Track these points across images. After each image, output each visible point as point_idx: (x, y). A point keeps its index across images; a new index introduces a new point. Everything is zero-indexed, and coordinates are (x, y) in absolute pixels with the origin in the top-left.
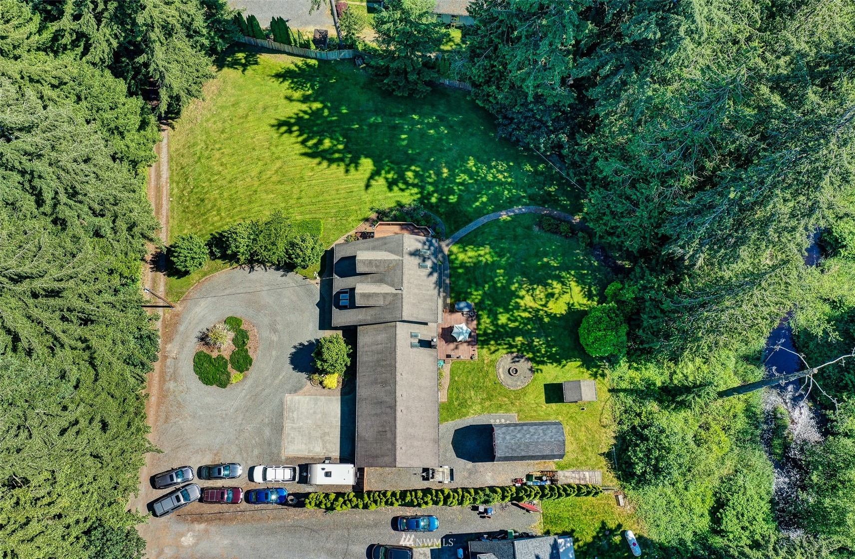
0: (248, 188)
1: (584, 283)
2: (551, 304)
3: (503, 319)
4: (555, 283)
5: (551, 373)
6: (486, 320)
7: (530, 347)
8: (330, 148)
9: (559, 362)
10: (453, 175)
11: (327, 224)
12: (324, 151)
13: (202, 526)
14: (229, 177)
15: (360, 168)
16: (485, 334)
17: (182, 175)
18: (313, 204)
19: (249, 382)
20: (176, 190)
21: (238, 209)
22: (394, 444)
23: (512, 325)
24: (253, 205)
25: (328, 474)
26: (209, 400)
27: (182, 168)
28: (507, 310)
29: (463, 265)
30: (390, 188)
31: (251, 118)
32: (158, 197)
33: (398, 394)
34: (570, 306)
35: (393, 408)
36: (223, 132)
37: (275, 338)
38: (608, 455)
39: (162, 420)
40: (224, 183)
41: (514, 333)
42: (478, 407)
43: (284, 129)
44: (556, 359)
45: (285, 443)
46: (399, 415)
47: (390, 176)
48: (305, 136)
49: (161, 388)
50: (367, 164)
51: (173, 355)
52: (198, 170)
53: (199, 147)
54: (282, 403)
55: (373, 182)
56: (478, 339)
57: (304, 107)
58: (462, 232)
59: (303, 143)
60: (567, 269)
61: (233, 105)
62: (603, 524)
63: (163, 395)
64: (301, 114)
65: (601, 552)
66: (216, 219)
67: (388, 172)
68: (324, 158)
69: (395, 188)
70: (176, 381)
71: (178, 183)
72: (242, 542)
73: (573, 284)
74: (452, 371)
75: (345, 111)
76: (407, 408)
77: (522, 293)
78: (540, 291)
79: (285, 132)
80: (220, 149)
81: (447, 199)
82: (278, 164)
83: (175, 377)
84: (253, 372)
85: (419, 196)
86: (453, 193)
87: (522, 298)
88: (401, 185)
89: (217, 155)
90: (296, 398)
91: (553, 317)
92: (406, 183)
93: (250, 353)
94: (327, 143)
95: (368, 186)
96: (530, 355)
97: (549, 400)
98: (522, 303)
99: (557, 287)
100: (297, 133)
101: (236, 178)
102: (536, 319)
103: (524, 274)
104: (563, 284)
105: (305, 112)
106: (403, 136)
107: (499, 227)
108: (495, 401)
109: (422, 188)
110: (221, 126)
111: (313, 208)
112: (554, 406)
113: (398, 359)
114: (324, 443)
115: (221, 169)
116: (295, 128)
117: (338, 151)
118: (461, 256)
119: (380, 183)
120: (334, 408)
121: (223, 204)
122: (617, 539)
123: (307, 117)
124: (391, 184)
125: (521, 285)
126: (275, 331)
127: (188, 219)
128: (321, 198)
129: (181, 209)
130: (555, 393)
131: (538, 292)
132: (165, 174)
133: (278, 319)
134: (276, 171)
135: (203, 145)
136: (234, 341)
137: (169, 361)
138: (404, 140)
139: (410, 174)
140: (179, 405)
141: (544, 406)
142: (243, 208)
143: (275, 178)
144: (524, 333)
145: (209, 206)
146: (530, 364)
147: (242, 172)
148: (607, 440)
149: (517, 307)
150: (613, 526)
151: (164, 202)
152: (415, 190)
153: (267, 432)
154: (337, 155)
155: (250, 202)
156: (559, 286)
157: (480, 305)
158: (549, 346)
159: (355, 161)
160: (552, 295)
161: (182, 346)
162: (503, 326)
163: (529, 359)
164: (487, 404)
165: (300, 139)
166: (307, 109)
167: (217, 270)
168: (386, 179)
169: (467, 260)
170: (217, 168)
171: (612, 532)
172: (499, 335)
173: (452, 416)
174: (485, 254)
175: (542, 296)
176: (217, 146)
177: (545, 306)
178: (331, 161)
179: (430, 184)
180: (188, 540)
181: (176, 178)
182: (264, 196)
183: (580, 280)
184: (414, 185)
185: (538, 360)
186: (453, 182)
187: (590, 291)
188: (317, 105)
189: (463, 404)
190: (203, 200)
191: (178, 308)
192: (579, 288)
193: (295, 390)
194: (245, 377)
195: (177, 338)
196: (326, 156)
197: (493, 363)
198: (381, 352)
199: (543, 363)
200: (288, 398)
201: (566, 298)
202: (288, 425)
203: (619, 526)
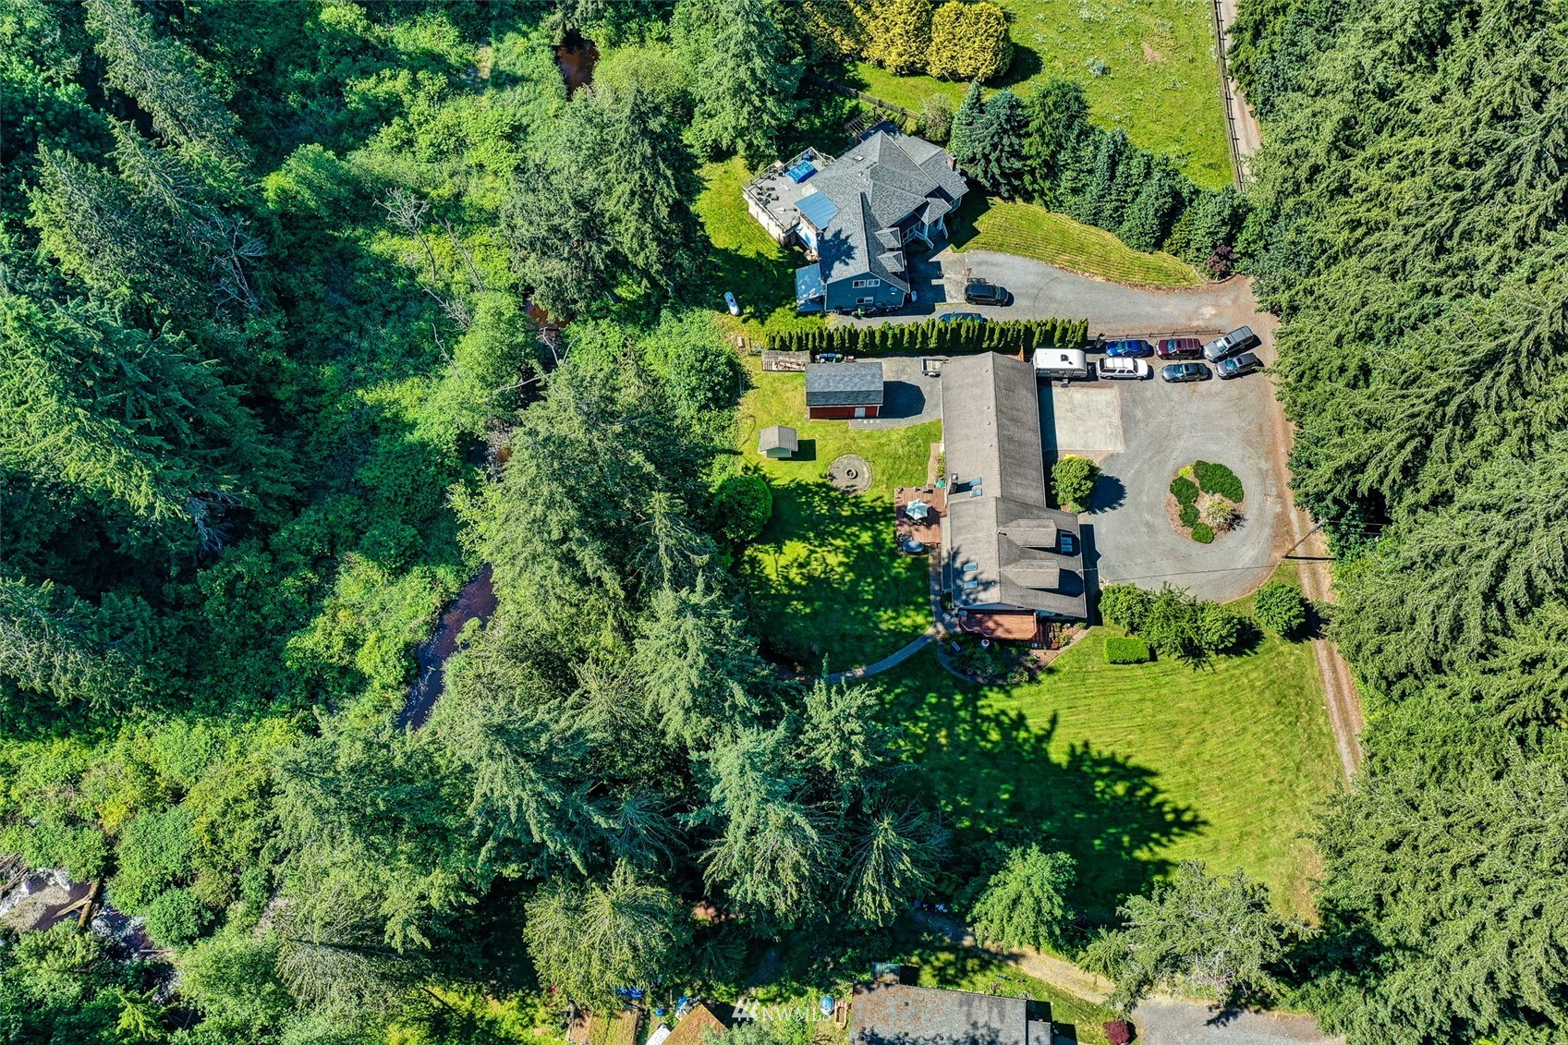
0: (1217, 719)
1: (760, 578)
2: (804, 553)
3: (866, 537)
4: (798, 580)
5: (807, 473)
6: (887, 537)
7: (833, 503)
8: (1115, 782)
9: (799, 485)
10: (932, 731)
11: (1099, 662)
12: (1122, 778)
13: (1195, 323)
14: (1248, 736)
15: (1067, 749)
16: (888, 520)
17: (1320, 747)
18: (1119, 691)
19: (1170, 467)
20: (1321, 721)
21: (1228, 686)
22: (995, 374)
23: (855, 529)
24: (1207, 692)
25: (1065, 358)
26: (1215, 448)
27: (1320, 756)
28: (860, 547)
29: (918, 608)
30: (1021, 717)
31: (1234, 833)
32: (1343, 710)
33: (994, 425)
34: (779, 550)
35: (999, 411)
36: (1273, 811)
37: (1147, 516)
38: (748, 387)
39: (1266, 428)
40: (1253, 729)
41: (851, 521)
42: (894, 437)
43: (1187, 817)
44: (803, 489)
45: (1116, 403)
46: (992, 403)
47: (1023, 734)
48: (1154, 802)
49: (1276, 461)
50: (1058, 753)
51: (1270, 499)
52: (1296, 750)
53: (1302, 787)
54: (1127, 442)
55: (1047, 726)
56: (896, 513)
57: (1162, 853)
58: (914, 648)
59: (1155, 791)
60: (778, 595)
61: (1266, 857)
62: (762, 323)
63: (1271, 453)
64: (1164, 840)
65: (766, 299)
66: (1254, 675)
67: (1026, 740)
68: (1123, 766)
69: (1013, 714)
70: (1260, 470)
71: (1321, 733)
72: (1149, 309)
73: (773, 577)
74: (925, 475)
75: (1097, 842)
76: (981, 412)
77: (841, 570)
78: (816, 568)
79: (1184, 811)
80: (1271, 782)
81: (939, 698)
82: (1180, 754)
83: (1262, 475)
84: (1168, 478)
85: (980, 703)
86: (932, 708)
87: (841, 564)
88: (1006, 720)
89: (1273, 774)
90: (1110, 449)
91: (804, 539)
92: (999, 724)
93: (1174, 498)
94: (1120, 789)
95: (1054, 721)
96: (833, 494)
97: (811, 444)
98: (841, 558)
99: (794, 574)
100: (1167, 808)
101: (1237, 735)
102: (822, 537)
103: (835, 591)
104: (786, 578)
105: (1158, 843)
106: (1006, 796)
107: (863, 653)
108: (875, 442)
109: (975, 714)
110: (1279, 822)
111: (1121, 686)
112: (806, 437)
113: (997, 461)
114: (1071, 401)
115: (1263, 751)
116: (1170, 817)
117: (1102, 777)
118: (920, 619)
119: (1037, 724)
120: (1063, 437)
121: (1248, 696)
122: (748, 310)
123: (1155, 835)
124: (1020, 721)
125: (842, 577)
126: (1148, 524)
127: (1293, 676)
128: (1112, 699)
129: (1306, 691)
130: (805, 451)
131: (820, 569)
132: (1342, 746)
133: (1146, 538)
134: (1180, 742)
135: (1298, 791)
136: (1197, 514)
137: (1274, 491)
138: (1006, 791)
139: (995, 736)
140: (1249, 443)
141: (816, 437)
142: (1219, 688)
143: (1182, 731)
144: (837, 518)
145: (1267, 694)
146: (834, 484)
147: (1231, 744)
148: (748, 401)
149: (847, 553)
150: (752, 321)
151: (1333, 703)
152: (986, 712)
153: (1139, 413)
154: (1105, 770)
155: (1211, 697)
156: (792, 576)
157: (893, 555)
158: (809, 504)
159: (1076, 759)
160: (801, 566)
161: (1261, 509)
162: (865, 528)
163: (836, 489)
164: (883, 440)
165: (1160, 798)
166: (1157, 849)
167: (1238, 604)
168: (1027, 730)
169: (912, 613)
170: (1269, 752)
171: (753, 316)
172: (870, 517)
173: (924, 427)
174: (886, 620)
175: (814, 565)
176: (1276, 787)
177: (813, 552)
178: (1111, 761)
179: (964, 721)
180: (1208, 311)
181: (1325, 740)
182: (1193, 706)
183: (764, 582)
184: (986, 718)
185: (824, 488)
186: (930, 723)
187: (753, 568)
188: (1142, 854)
189: (911, 440)
190: (1279, 703)
191: (1278, 555)
192: (767, 571)
193: (1112, 457)
194: (1176, 472)
195: (1270, 520)
196: (1119, 769)
197: (875, 484)
198: (1018, 474)
199: (818, 485)
200: (1120, 448)
201: (783, 561)
202: (1116, 420)
203: (745, 321)
